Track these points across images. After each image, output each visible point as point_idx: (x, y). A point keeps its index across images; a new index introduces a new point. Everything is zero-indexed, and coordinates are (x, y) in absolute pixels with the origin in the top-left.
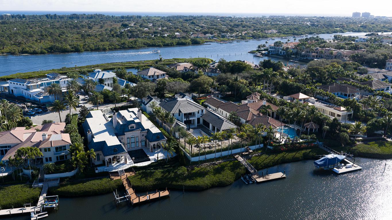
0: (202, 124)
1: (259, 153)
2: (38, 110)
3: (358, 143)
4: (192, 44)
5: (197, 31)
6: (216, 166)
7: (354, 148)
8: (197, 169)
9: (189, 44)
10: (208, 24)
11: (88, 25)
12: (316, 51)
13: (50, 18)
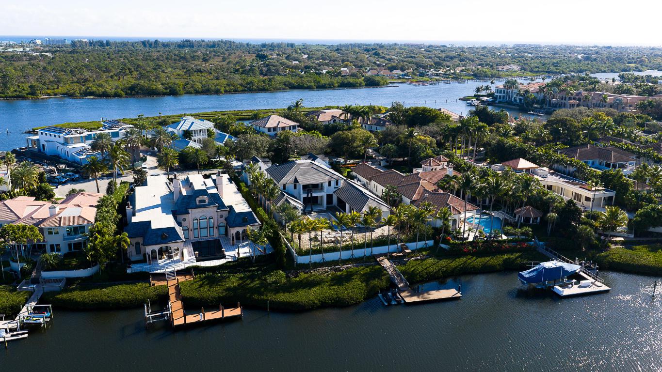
0: (336, 205)
1: (424, 256)
2: (73, 175)
3: (613, 247)
4: (366, 85)
5: (379, 65)
6: (339, 273)
7: (603, 254)
8: (302, 275)
9: (361, 86)
10: (401, 56)
11: (204, 55)
12: (577, 97)
13: (148, 46)
